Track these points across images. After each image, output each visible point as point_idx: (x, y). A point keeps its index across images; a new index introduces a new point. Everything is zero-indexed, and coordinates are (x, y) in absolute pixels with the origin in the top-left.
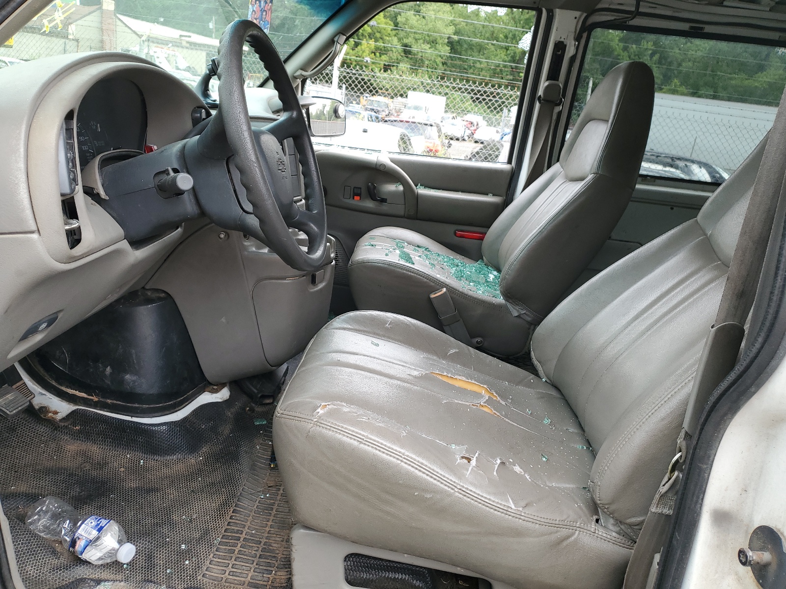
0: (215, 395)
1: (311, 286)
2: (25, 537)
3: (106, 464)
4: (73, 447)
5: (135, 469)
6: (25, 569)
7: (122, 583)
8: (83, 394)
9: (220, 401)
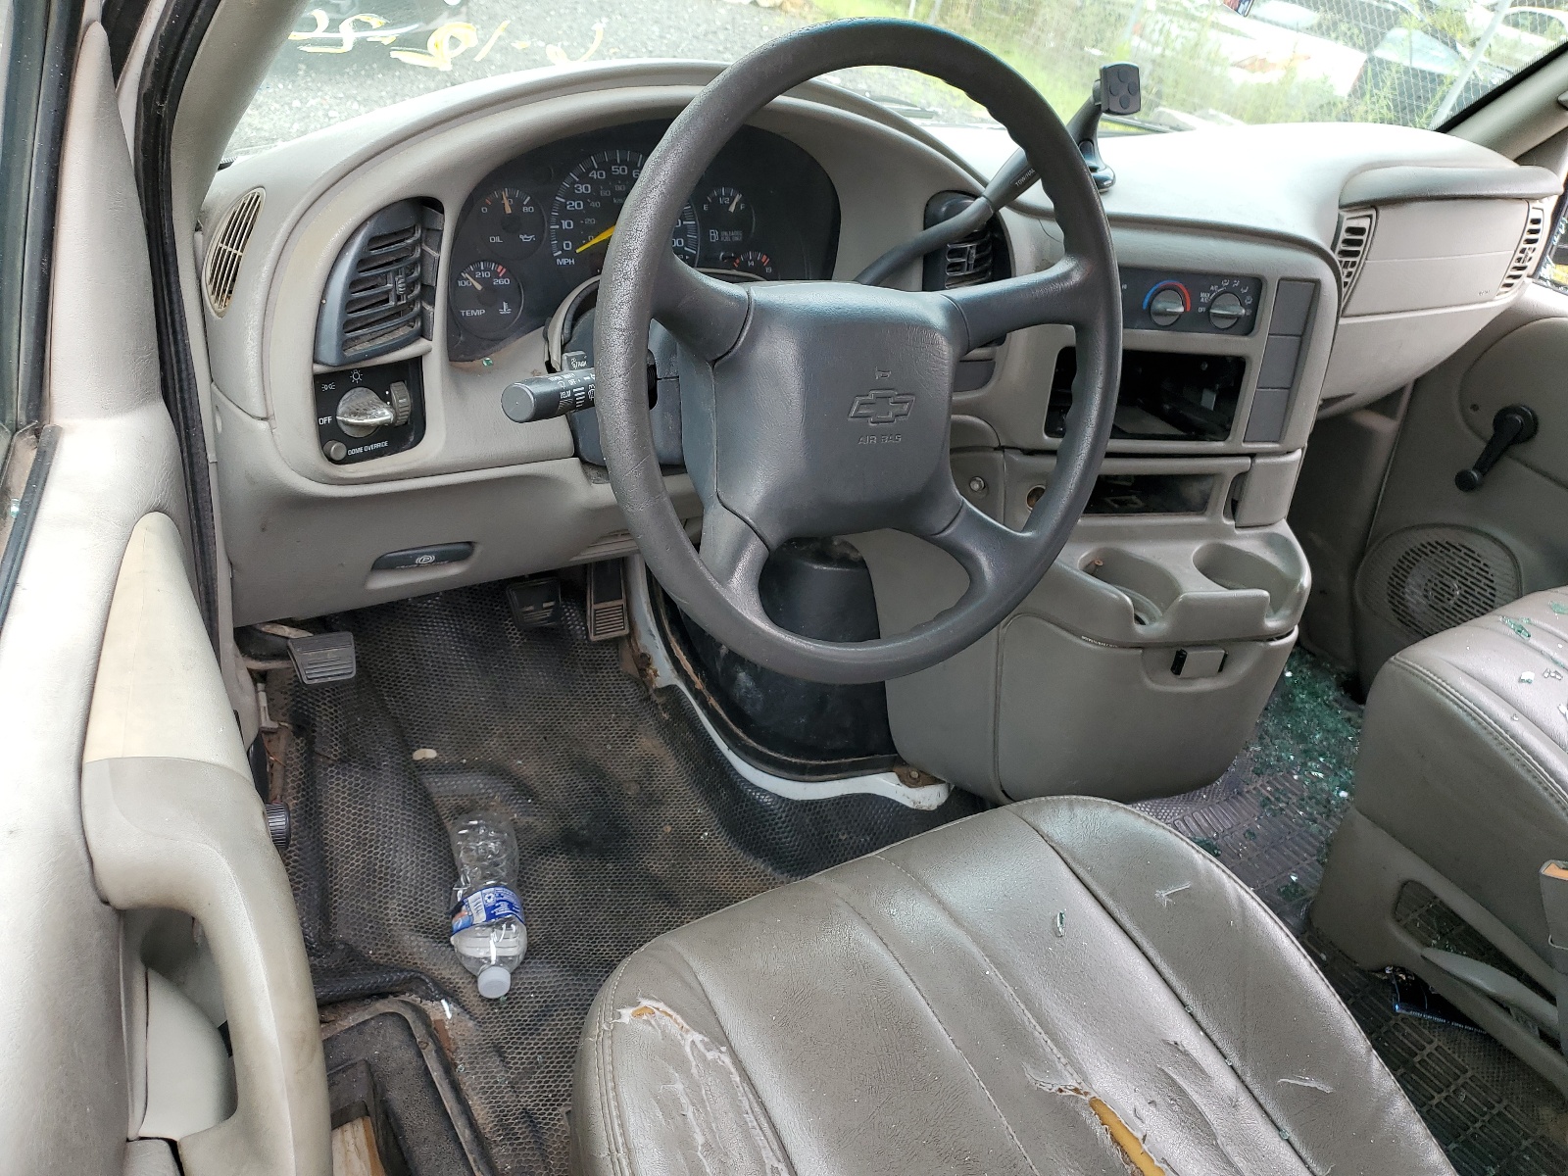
0: (904, 789)
1: (1169, 674)
2: (423, 855)
3: (660, 803)
4: (649, 743)
5: (685, 844)
6: (387, 903)
7: (471, 1024)
8: (689, 666)
9: (910, 805)
